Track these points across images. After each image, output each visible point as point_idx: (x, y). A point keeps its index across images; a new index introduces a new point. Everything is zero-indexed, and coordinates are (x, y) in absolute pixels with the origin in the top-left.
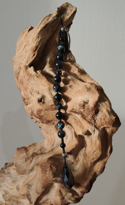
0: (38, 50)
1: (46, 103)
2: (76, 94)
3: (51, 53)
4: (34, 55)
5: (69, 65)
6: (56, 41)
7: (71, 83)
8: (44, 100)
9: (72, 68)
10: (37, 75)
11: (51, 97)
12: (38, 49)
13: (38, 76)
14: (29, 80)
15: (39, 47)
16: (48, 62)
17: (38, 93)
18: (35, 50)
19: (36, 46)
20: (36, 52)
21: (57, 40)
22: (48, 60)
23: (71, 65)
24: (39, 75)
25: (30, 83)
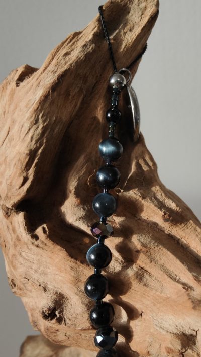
0: (36, 164)
1: (68, 321)
2: (158, 305)
3: (82, 160)
4: (25, 180)
5: (137, 200)
6: (95, 118)
7: (142, 261)
8: (61, 312)
9: (145, 208)
10: (36, 243)
11: (83, 303)
12: (36, 161)
13: (41, 245)
14: (18, 248)
15: (40, 151)
16: (73, 192)
17: (45, 289)
18: (28, 166)
19: (31, 151)
20: (31, 171)
21: (100, 114)
22: (73, 185)
23: (143, 201)
24: (43, 242)
25: (21, 256)
